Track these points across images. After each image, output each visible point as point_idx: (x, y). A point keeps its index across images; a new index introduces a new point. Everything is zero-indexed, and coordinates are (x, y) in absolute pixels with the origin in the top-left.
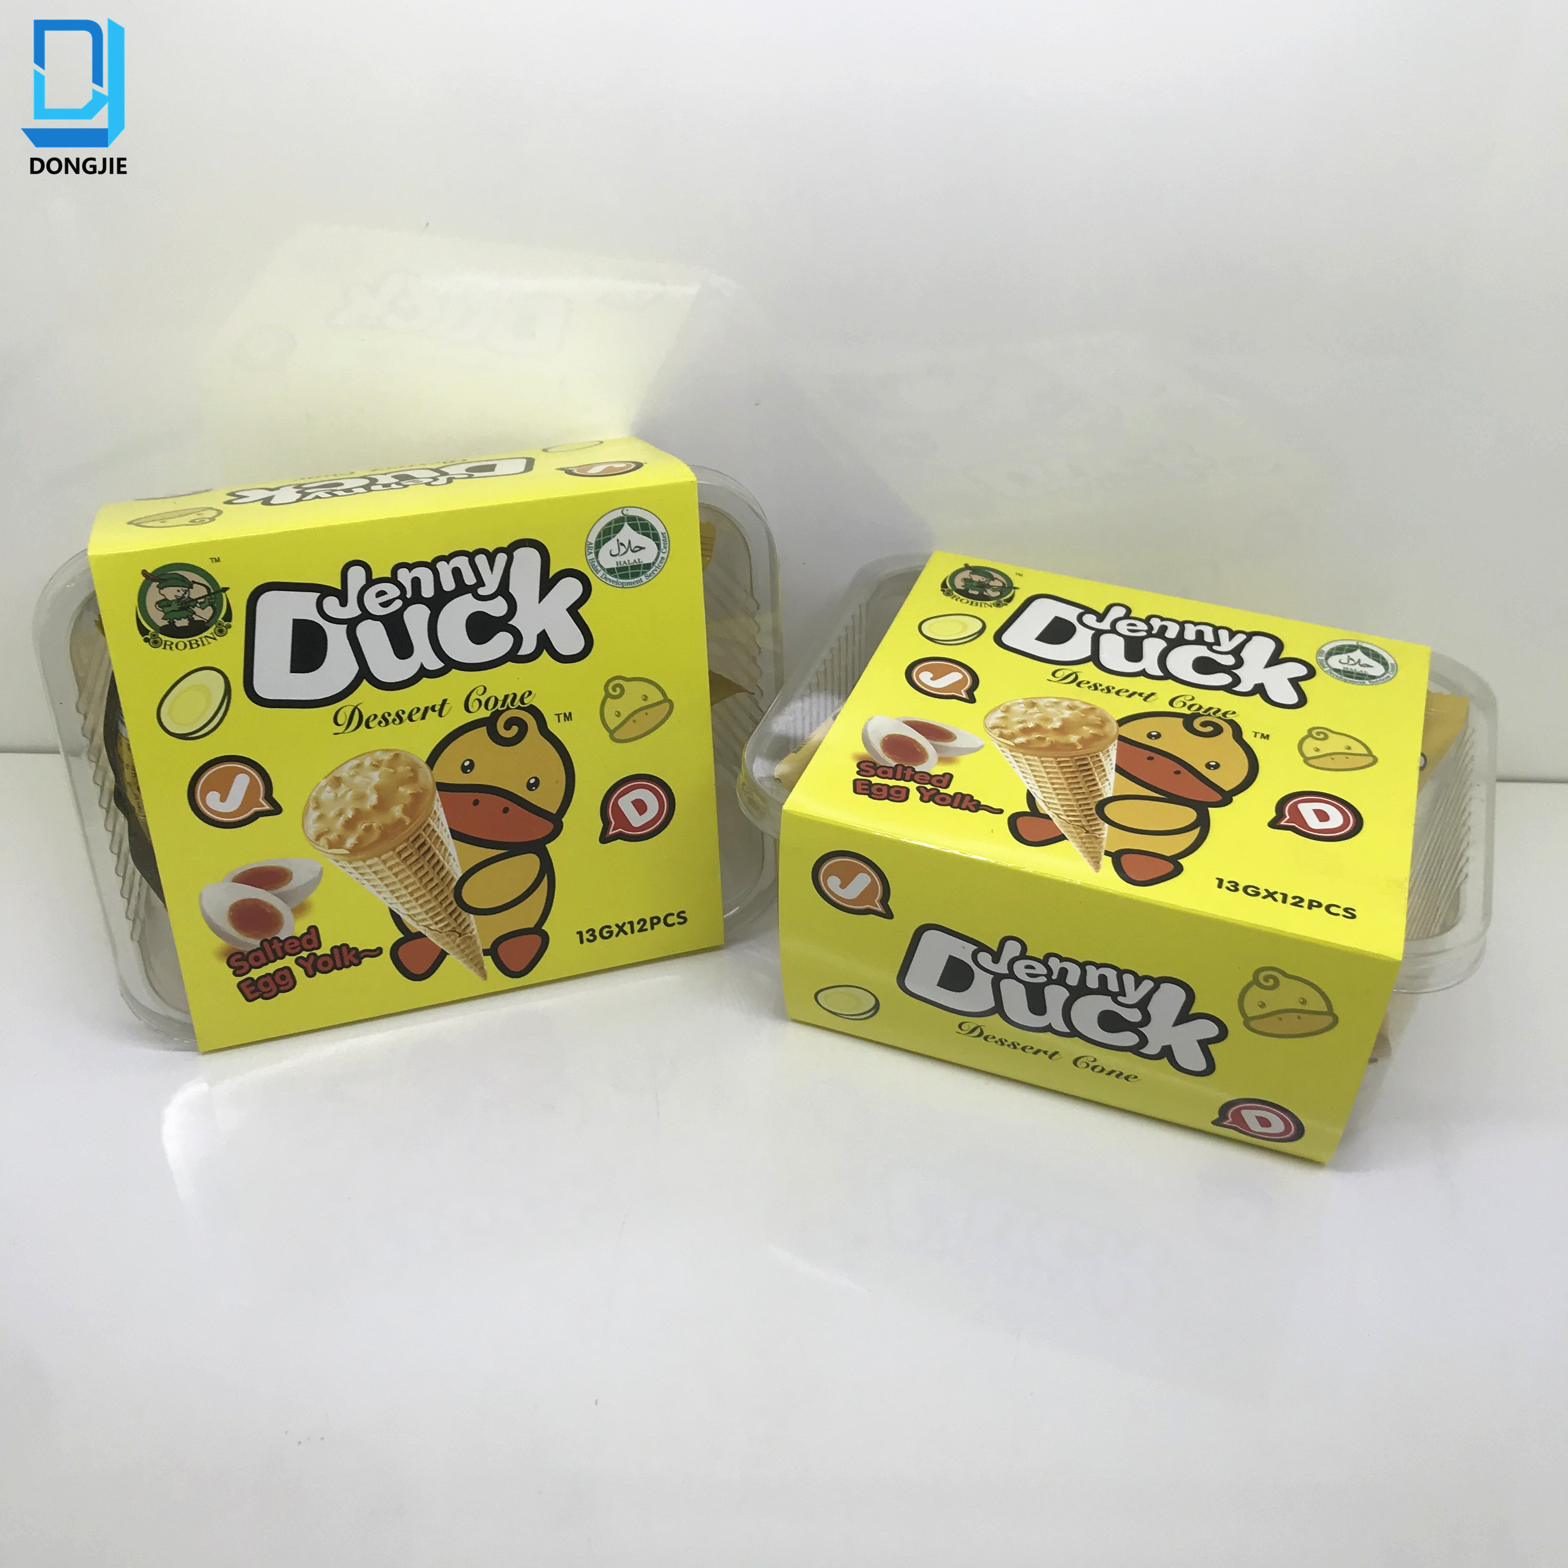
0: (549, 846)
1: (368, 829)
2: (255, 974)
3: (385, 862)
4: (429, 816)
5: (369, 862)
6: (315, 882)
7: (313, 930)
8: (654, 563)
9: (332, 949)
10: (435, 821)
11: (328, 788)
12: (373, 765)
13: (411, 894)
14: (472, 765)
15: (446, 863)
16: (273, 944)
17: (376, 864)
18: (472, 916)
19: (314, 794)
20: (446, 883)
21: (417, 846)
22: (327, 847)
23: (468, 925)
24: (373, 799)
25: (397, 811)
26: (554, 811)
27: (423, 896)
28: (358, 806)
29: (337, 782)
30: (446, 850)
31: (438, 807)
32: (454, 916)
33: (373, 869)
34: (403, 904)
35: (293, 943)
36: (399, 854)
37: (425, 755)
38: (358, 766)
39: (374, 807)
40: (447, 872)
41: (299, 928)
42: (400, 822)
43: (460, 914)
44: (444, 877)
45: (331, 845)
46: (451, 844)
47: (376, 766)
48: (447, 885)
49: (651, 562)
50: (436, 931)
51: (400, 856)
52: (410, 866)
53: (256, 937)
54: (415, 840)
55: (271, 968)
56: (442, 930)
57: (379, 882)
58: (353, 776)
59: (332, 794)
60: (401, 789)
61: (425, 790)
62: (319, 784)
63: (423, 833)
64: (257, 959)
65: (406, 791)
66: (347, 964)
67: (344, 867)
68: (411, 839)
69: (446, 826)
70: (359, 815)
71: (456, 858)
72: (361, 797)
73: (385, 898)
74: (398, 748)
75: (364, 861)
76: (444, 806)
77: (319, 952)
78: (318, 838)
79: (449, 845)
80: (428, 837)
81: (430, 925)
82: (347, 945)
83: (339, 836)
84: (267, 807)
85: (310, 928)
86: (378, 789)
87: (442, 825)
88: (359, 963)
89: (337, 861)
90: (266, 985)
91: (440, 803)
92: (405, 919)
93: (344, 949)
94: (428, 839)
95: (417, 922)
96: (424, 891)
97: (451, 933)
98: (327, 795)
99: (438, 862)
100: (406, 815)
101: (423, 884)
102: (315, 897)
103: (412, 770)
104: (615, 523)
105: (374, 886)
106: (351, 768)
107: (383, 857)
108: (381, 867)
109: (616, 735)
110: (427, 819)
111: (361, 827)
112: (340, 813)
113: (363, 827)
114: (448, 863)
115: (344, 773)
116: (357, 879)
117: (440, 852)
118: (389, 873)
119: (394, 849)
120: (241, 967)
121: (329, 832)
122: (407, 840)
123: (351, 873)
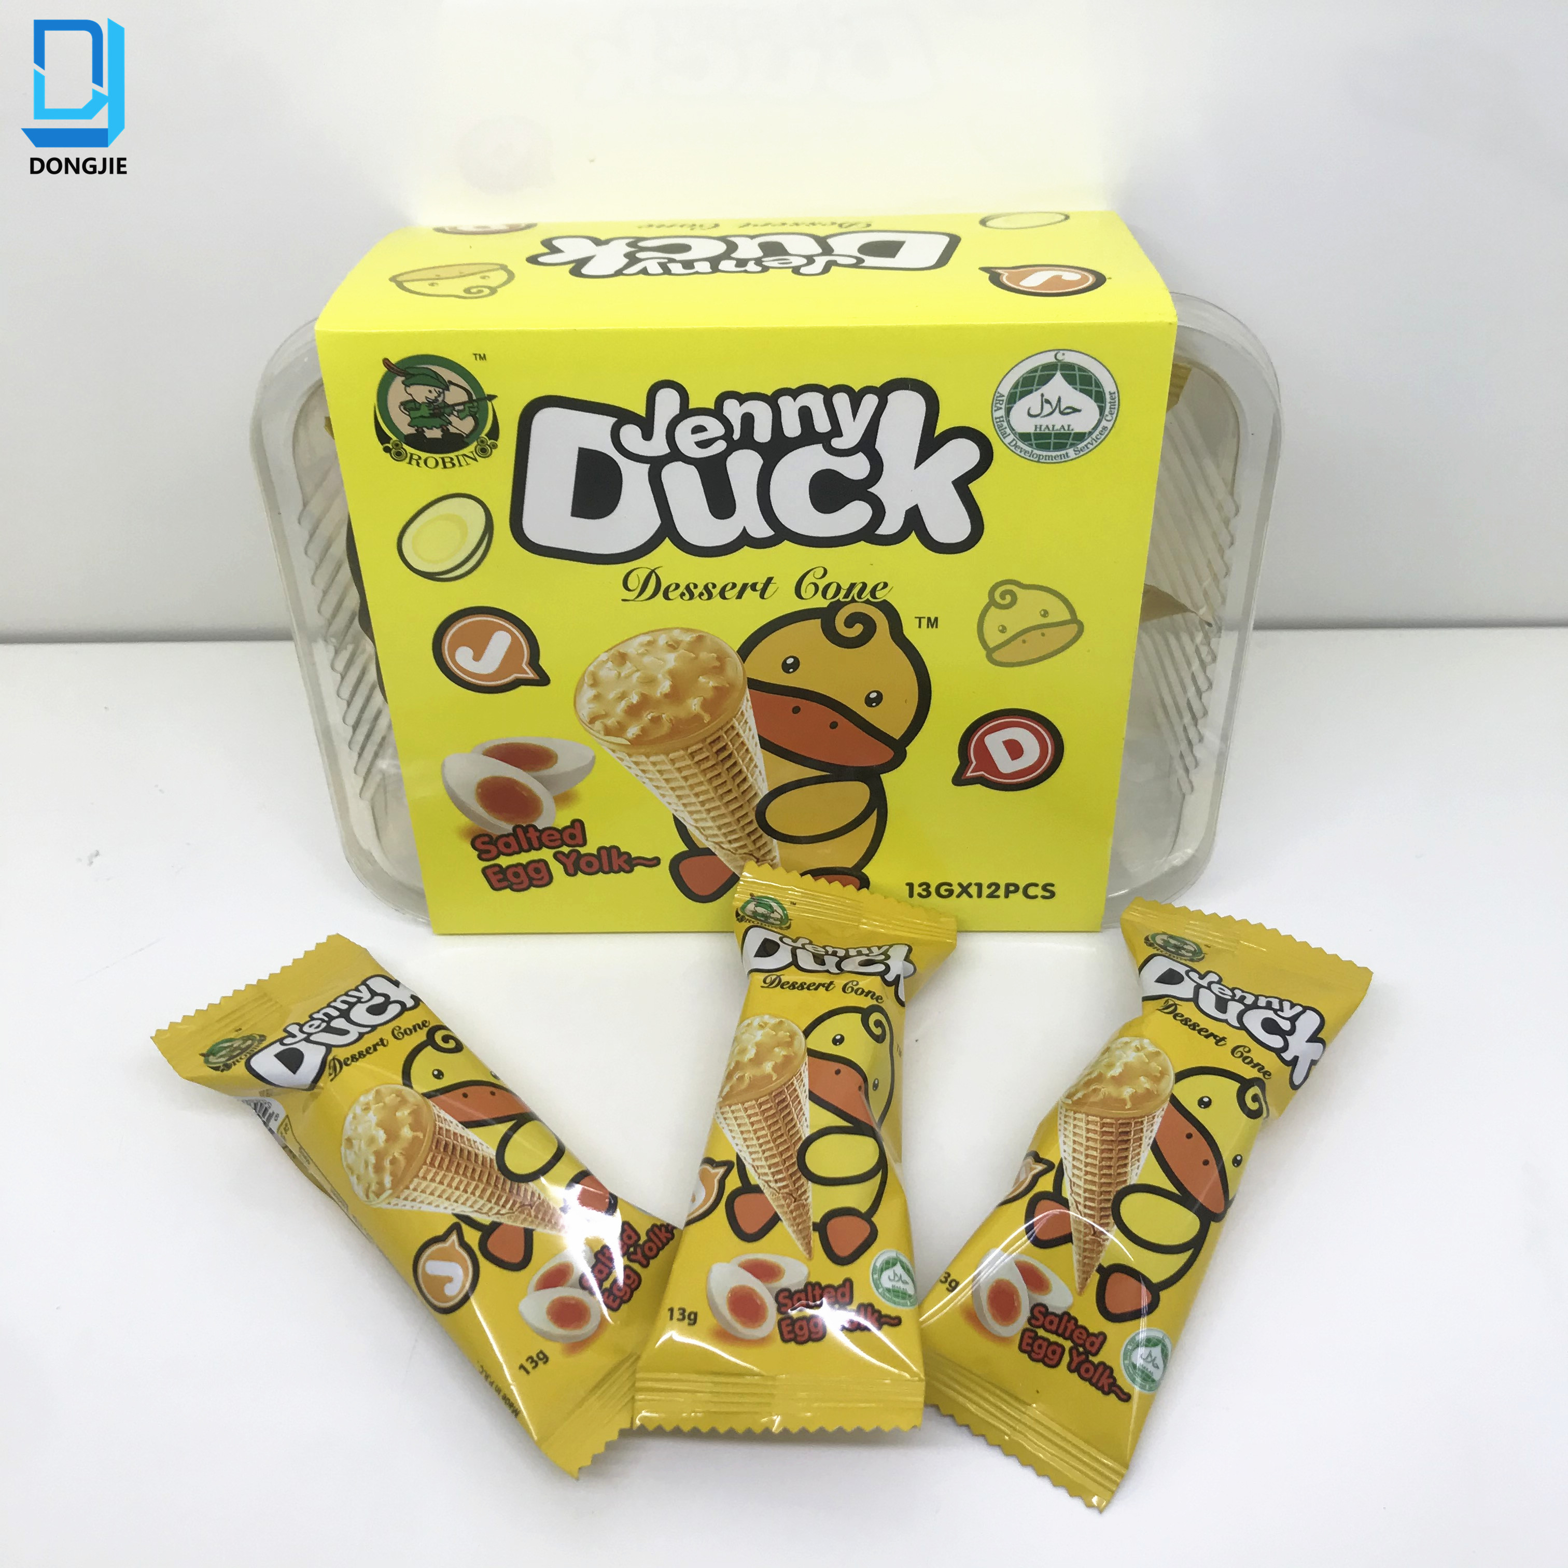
0: (885, 777)
1: (656, 720)
2: (504, 861)
3: (673, 761)
4: (735, 717)
5: (653, 759)
6: (586, 770)
7: (577, 825)
8: (1090, 433)
9: (600, 849)
10: (742, 724)
11: (610, 664)
12: (670, 645)
13: (703, 803)
14: (796, 665)
15: (749, 776)
16: (528, 832)
17: (662, 762)
18: (775, 841)
19: (592, 668)
20: (747, 798)
21: (715, 750)
22: (602, 732)
23: (770, 851)
24: (665, 686)
25: (694, 705)
26: (897, 736)
27: (717, 808)
28: (646, 691)
29: (622, 658)
30: (751, 759)
31: (747, 706)
32: (753, 838)
33: (658, 767)
34: (691, 813)
35: (552, 835)
36: (692, 755)
37: (736, 643)
38: (650, 643)
39: (666, 696)
40: (750, 786)
41: (562, 820)
42: (697, 718)
43: (761, 836)
44: (745, 791)
45: (608, 732)
46: (759, 755)
47: (673, 646)
48: (748, 801)
49: (1087, 430)
50: (729, 851)
51: (693, 758)
52: (704, 771)
53: (508, 820)
54: (714, 742)
55: (523, 858)
56: (736, 850)
57: (663, 784)
58: (643, 655)
59: (614, 673)
60: (702, 679)
61: (732, 686)
62: (598, 657)
63: (725, 737)
64: (507, 845)
65: (708, 683)
66: (616, 868)
67: (622, 760)
68: (709, 741)
69: (755, 731)
70: (645, 702)
71: (763, 772)
72: (650, 681)
73: (670, 804)
74: (702, 630)
75: (648, 756)
76: (754, 707)
77: (583, 850)
78: (592, 721)
79: (755, 754)
80: (731, 741)
81: (722, 843)
82: (617, 848)
83: (618, 723)
84: (531, 675)
85: (574, 822)
86: (672, 674)
87: (750, 730)
88: (631, 871)
89: (614, 751)
90: (517, 875)
91: (750, 703)
92: (691, 829)
93: (614, 851)
94: (729, 743)
95: (707, 837)
96: (718, 803)
97: (748, 856)
98: (608, 672)
99: (740, 772)
100: (705, 711)
101: (718, 794)
102: (582, 787)
103: (719, 659)
104: (1041, 371)
105: (657, 787)
106: (642, 645)
107: (672, 756)
108: (669, 767)
109: (996, 656)
110: (731, 720)
111: (647, 716)
112: (623, 696)
113: (649, 717)
114: (752, 776)
115: (632, 649)
116: (637, 775)
117: (743, 761)
118: (677, 775)
119: (686, 749)
120: (488, 852)
121: (606, 715)
122: (704, 740)
123: (630, 768)
